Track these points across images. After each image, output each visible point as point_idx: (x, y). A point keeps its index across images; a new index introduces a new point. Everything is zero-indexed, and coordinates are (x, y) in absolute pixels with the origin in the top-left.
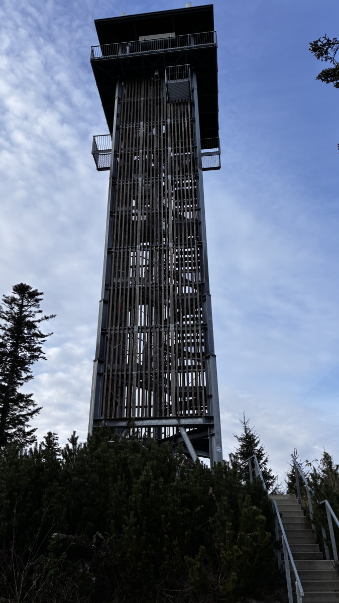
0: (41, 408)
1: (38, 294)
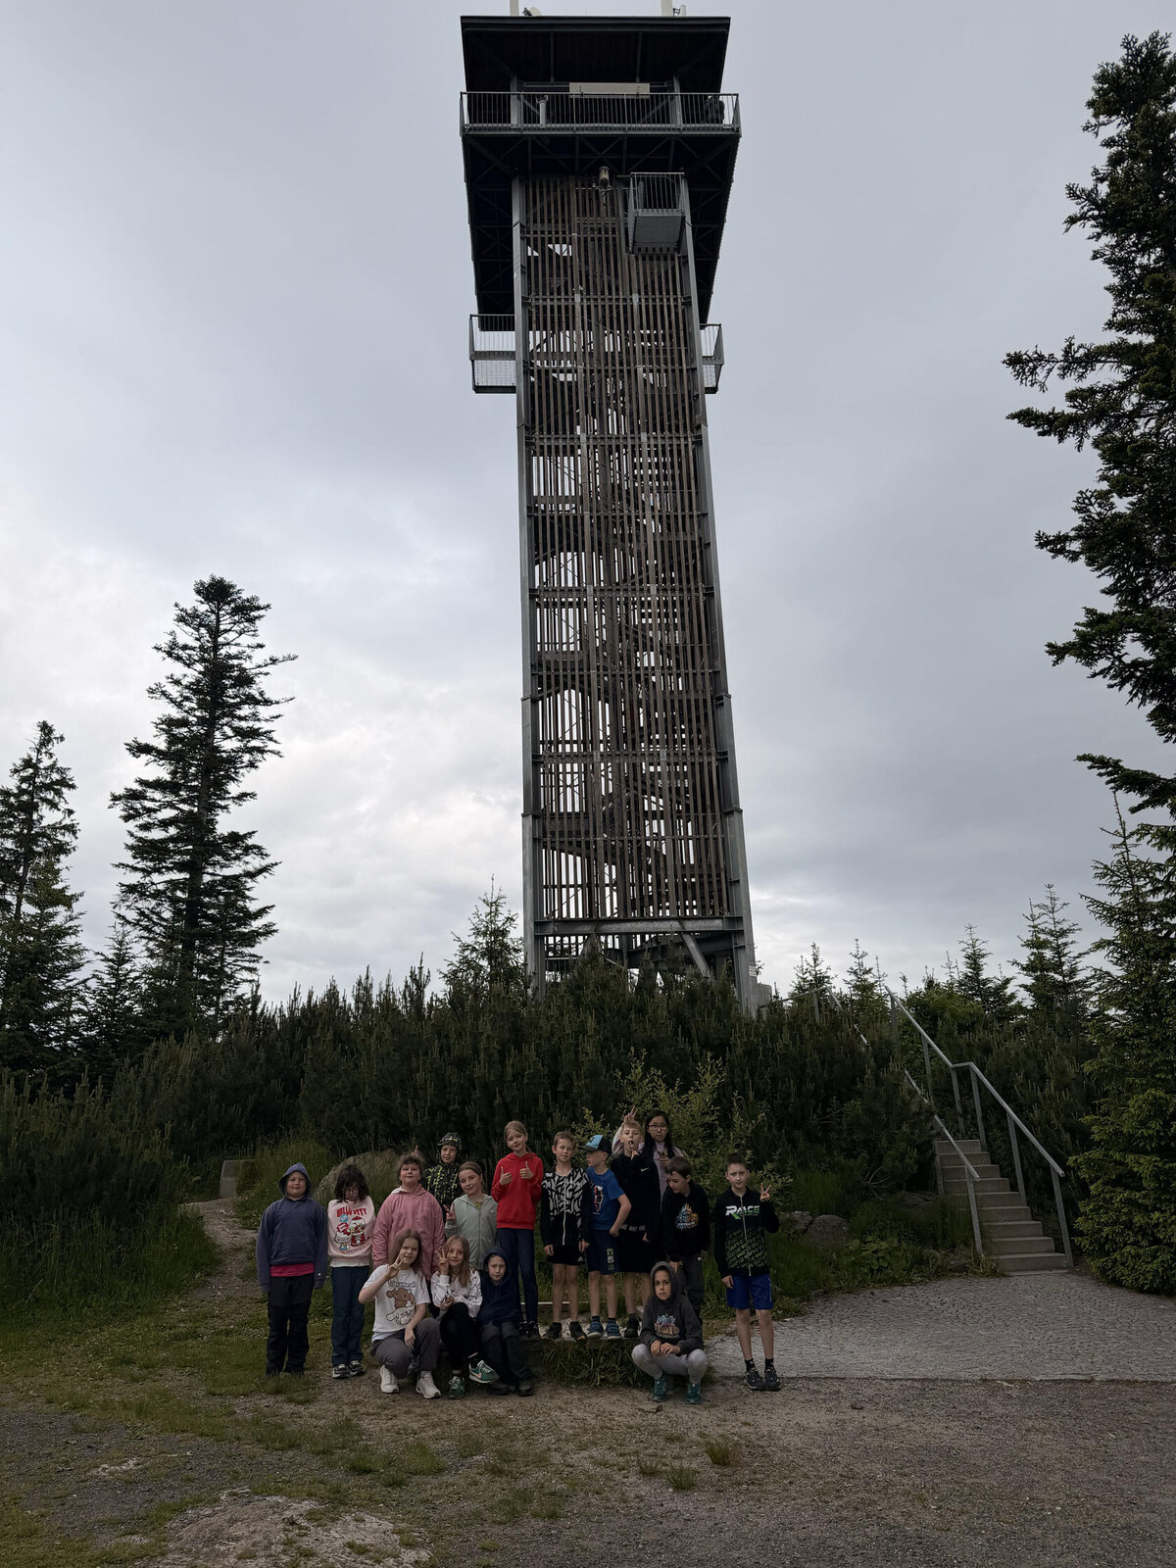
0: (276, 864)
1: (258, 608)
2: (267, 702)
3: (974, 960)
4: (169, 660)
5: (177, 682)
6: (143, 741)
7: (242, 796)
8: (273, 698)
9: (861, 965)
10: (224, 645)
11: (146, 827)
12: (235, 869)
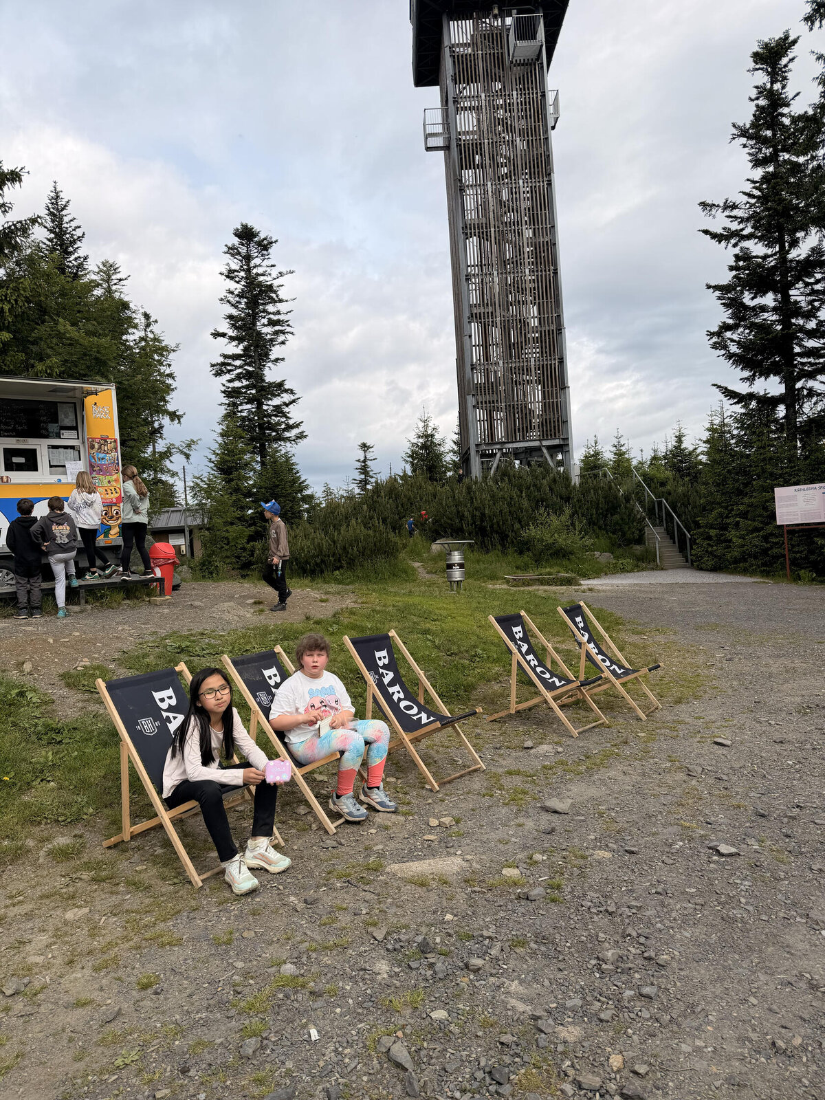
0: (300, 398)
1: (270, 242)
2: (281, 301)
3: (679, 439)
4: (228, 280)
5: (232, 293)
6: (221, 330)
7: (277, 360)
8: (284, 298)
9: (619, 442)
10: (254, 267)
11: (230, 381)
12: (276, 401)
